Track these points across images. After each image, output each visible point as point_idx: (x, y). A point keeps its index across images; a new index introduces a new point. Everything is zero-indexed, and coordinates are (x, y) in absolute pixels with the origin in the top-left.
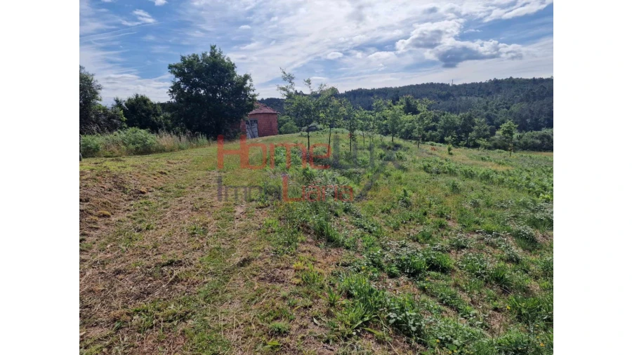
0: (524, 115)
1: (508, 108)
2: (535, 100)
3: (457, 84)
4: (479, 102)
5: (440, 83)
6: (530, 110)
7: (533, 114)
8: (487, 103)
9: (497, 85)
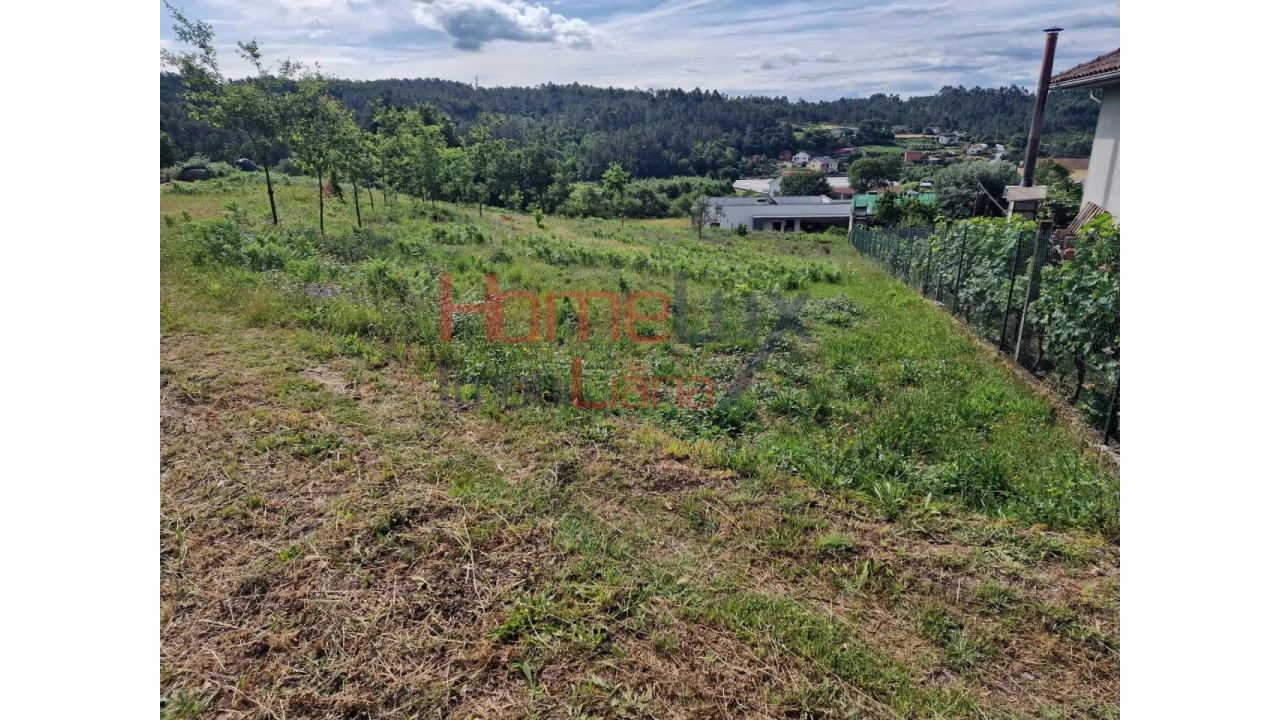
0: (603, 155)
1: (578, 141)
2: (616, 129)
3: (487, 86)
4: (530, 126)
5: (454, 81)
6: (612, 147)
7: (617, 153)
8: (544, 128)
9: (555, 98)
